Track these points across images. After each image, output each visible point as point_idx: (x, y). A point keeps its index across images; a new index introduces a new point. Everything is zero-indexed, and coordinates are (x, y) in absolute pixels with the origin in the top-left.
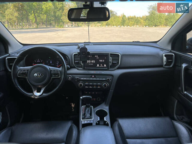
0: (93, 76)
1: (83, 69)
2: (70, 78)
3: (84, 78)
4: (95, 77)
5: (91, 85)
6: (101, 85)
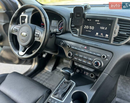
1: (78, 36)
3: (75, 47)
4: (87, 49)
6: (93, 61)
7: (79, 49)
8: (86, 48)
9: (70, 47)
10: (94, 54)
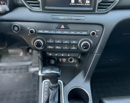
0: (63, 27)
1: (41, 10)
2: (16, 29)
3: (44, 30)
4: (66, 28)
5: (58, 44)
6: (78, 44)
7: (52, 32)
8: (64, 27)
9: (36, 32)
10: (78, 33)
